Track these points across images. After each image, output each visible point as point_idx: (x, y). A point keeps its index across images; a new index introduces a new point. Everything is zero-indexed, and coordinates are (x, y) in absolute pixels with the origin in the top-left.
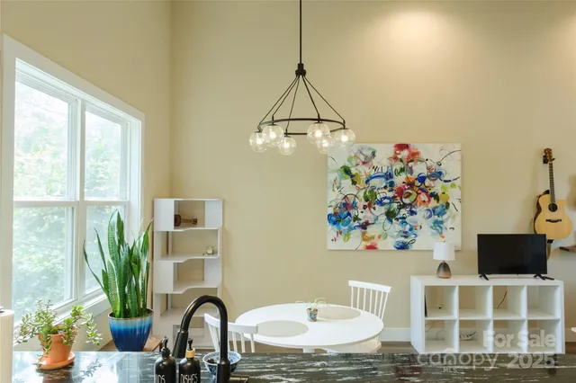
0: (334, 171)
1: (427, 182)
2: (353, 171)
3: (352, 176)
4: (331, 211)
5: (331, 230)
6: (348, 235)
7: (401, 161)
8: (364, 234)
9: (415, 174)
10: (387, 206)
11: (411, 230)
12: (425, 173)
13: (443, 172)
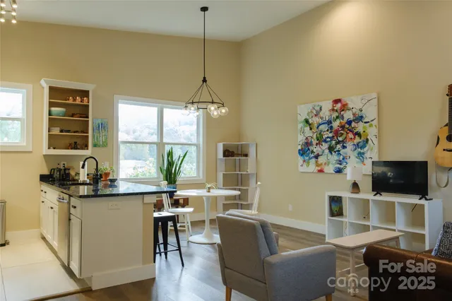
0: (300, 123)
1: (353, 124)
2: (310, 121)
3: (310, 125)
4: (300, 147)
5: (300, 159)
6: (308, 163)
7: (337, 111)
8: (317, 162)
9: (345, 120)
10: (329, 143)
11: (343, 159)
12: (351, 117)
13: (364, 116)
